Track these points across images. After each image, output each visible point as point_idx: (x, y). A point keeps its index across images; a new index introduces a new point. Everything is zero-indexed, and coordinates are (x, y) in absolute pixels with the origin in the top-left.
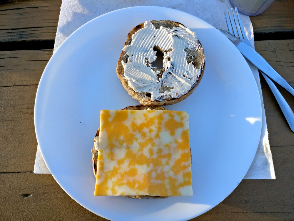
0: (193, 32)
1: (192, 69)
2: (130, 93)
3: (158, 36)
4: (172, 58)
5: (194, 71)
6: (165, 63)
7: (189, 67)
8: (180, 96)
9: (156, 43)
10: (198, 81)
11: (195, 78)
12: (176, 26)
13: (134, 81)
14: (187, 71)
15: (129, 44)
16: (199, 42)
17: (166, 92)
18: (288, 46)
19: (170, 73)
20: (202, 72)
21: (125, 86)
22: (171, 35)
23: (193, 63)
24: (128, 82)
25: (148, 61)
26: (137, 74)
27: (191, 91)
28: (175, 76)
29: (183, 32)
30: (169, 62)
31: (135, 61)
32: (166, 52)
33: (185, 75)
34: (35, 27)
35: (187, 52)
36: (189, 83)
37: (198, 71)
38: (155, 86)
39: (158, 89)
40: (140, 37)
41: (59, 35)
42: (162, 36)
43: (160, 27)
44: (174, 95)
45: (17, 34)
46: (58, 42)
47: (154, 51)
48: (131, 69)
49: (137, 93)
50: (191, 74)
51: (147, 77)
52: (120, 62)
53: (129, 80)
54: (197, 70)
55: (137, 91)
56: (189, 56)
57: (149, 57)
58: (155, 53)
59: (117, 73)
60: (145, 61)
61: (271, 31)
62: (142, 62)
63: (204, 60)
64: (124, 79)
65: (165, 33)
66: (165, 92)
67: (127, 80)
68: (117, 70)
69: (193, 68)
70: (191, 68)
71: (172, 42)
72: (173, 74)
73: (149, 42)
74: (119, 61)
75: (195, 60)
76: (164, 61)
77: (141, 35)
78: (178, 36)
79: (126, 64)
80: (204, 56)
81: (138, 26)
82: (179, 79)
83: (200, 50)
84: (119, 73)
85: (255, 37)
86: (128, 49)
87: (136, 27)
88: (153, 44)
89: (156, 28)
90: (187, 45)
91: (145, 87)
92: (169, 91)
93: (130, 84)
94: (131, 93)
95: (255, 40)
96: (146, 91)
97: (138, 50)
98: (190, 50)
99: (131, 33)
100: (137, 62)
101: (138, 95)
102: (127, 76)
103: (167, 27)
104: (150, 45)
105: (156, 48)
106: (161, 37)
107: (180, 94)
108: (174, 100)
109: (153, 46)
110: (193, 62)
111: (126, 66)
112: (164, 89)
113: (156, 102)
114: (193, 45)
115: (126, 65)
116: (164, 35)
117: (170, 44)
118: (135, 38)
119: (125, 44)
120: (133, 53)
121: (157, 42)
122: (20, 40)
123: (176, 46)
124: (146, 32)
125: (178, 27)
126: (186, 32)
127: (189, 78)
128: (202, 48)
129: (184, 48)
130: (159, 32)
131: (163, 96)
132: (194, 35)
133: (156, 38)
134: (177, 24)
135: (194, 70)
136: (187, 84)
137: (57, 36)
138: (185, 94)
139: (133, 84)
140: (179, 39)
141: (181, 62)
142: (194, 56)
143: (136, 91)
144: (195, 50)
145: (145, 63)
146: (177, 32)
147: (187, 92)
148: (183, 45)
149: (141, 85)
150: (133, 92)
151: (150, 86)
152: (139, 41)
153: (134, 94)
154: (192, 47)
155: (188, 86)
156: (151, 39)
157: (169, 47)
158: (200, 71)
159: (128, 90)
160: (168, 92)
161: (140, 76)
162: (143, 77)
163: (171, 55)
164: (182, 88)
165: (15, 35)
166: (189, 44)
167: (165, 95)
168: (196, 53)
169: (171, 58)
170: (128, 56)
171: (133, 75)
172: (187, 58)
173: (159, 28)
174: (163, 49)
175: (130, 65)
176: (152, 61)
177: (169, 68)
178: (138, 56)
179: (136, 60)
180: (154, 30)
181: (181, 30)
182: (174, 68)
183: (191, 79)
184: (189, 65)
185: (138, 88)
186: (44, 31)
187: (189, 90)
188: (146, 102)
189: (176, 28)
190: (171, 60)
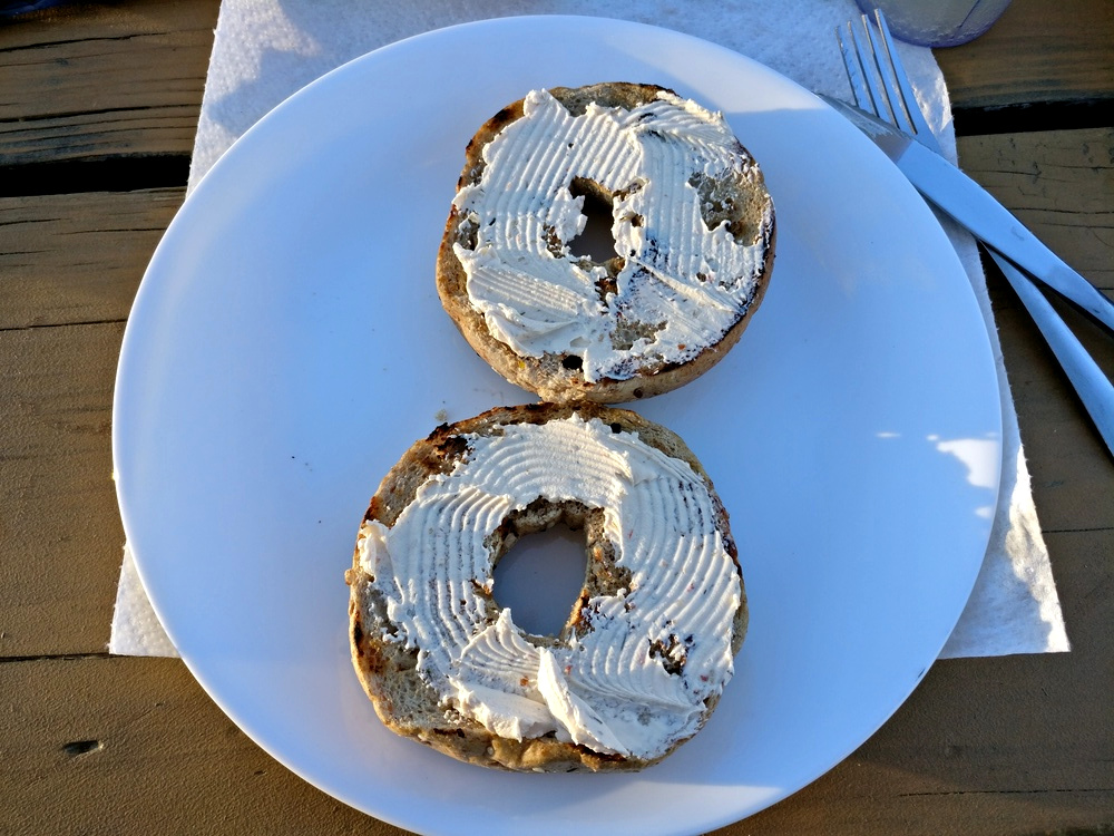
0: (714, 114)
1: (728, 248)
2: (498, 362)
3: (581, 142)
4: (647, 214)
5: (735, 256)
6: (620, 235)
7: (714, 242)
8: (696, 353)
9: (577, 168)
10: (757, 291)
11: (745, 280)
12: (646, 101)
13: (508, 313)
14: (712, 259)
15: (475, 182)
16: (741, 149)
17: (639, 347)
18: (1086, 152)
19: (647, 272)
20: (767, 254)
21: (474, 339)
22: (631, 133)
23: (727, 225)
24: (487, 322)
25: (555, 237)
26: (520, 289)
27: (735, 330)
28: (664, 280)
29: (677, 118)
30: (635, 230)
31: (505, 243)
32: (622, 194)
33: (702, 273)
34: (117, 106)
35: (702, 188)
36: (722, 303)
37: (752, 252)
38: (593, 326)
39: (607, 338)
40: (513, 151)
41: (210, 130)
42: (599, 139)
43: (587, 107)
44: (670, 350)
45: (51, 134)
46: (203, 155)
47: (574, 198)
48: (494, 272)
49: (528, 359)
50: (726, 265)
51: (560, 296)
52: (446, 249)
53: (490, 313)
54: (746, 250)
55: (525, 352)
56: (711, 201)
57: (558, 221)
58: (577, 206)
59: (442, 294)
60: (543, 237)
61: (1018, 101)
62: (534, 242)
63: (768, 210)
64: (472, 311)
65: (609, 129)
66: (634, 343)
67: (483, 314)
68: (438, 283)
69: (733, 244)
70: (724, 246)
71: (638, 156)
72: (660, 275)
73: (550, 167)
74: (442, 247)
75: (734, 214)
76: (615, 230)
77: (518, 143)
78: (658, 135)
79: (472, 253)
80: (767, 196)
81: (502, 112)
82: (682, 288)
83: (749, 176)
84: (449, 292)
85: (956, 123)
86: (472, 199)
87: (496, 116)
88: (569, 173)
89: (573, 114)
90: (697, 161)
91: (555, 333)
92: (648, 339)
93: (495, 329)
94: (504, 362)
95: (958, 134)
96: (561, 347)
97: (512, 201)
98: (713, 182)
99: (477, 142)
100: (514, 244)
101: (529, 366)
102: (481, 297)
103: (613, 106)
104: (557, 175)
105: (578, 187)
106: (595, 145)
107: (692, 347)
108: (674, 373)
109: (567, 180)
110: (730, 223)
111: (471, 262)
112: (628, 334)
113: (605, 386)
114: (721, 161)
115: (474, 257)
116: (606, 134)
117: (631, 167)
118: (497, 156)
119: (461, 183)
120: (494, 212)
121: (581, 161)
122: (62, 156)
123: (656, 172)
124: (536, 132)
125: (656, 100)
126: (690, 116)
127: (722, 283)
128: (755, 169)
129: (689, 174)
130: (584, 126)
131: (630, 361)
132: (718, 123)
133: (577, 149)
134: (649, 92)
135: (735, 252)
136: (716, 304)
137: (202, 132)
138: (713, 346)
139: (510, 324)
140: (663, 146)
141: (681, 225)
142: (729, 201)
143: (520, 354)
144: (728, 180)
145: (543, 246)
146: (652, 120)
147: (721, 335)
148: (683, 164)
149: (540, 327)
150: (511, 358)
151: (574, 326)
152: (513, 167)
153: (516, 366)
154: (718, 170)
155: (720, 312)
156: (557, 155)
157: (631, 177)
158: (761, 252)
159: (489, 350)
160: (646, 343)
161: (529, 293)
162: (542, 299)
163: (641, 203)
164: (697, 324)
165: (40, 140)
166: (704, 161)
167: (635, 354)
168: (736, 190)
169: (644, 217)
170: (475, 227)
171: (501, 292)
172: (703, 209)
173: (584, 112)
174: (606, 184)
175: (489, 256)
176: (571, 236)
177: (639, 254)
178: (515, 223)
179: (510, 236)
180: (564, 123)
181: (667, 110)
182: (660, 250)
183: (729, 285)
184: (714, 236)
185: (530, 339)
186: (152, 123)
187: (726, 328)
188: (564, 389)
189: (647, 106)
190: (644, 224)
